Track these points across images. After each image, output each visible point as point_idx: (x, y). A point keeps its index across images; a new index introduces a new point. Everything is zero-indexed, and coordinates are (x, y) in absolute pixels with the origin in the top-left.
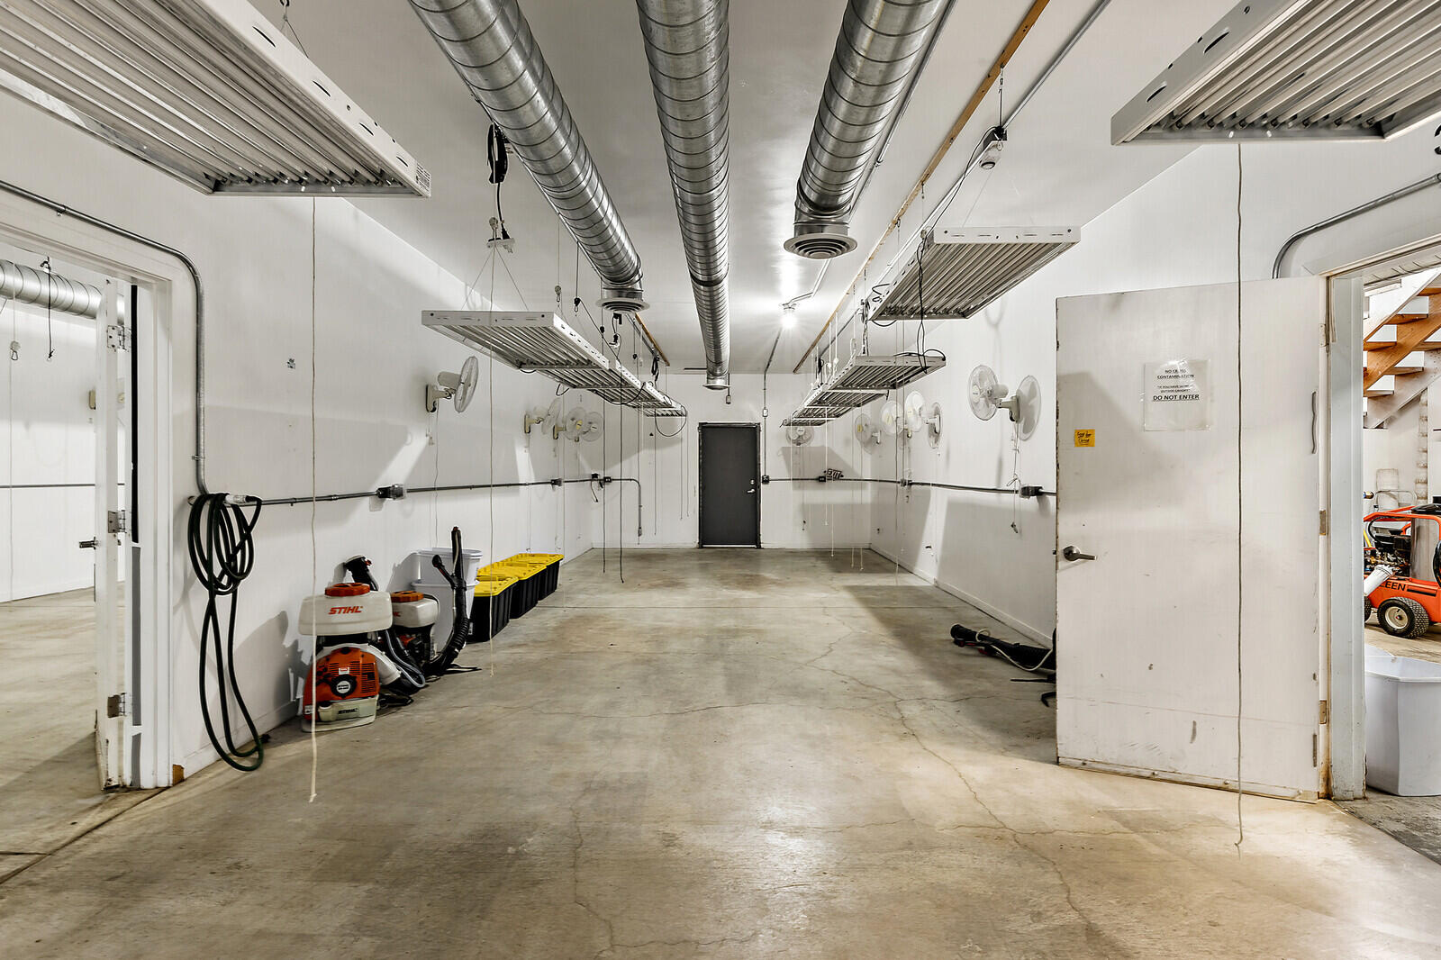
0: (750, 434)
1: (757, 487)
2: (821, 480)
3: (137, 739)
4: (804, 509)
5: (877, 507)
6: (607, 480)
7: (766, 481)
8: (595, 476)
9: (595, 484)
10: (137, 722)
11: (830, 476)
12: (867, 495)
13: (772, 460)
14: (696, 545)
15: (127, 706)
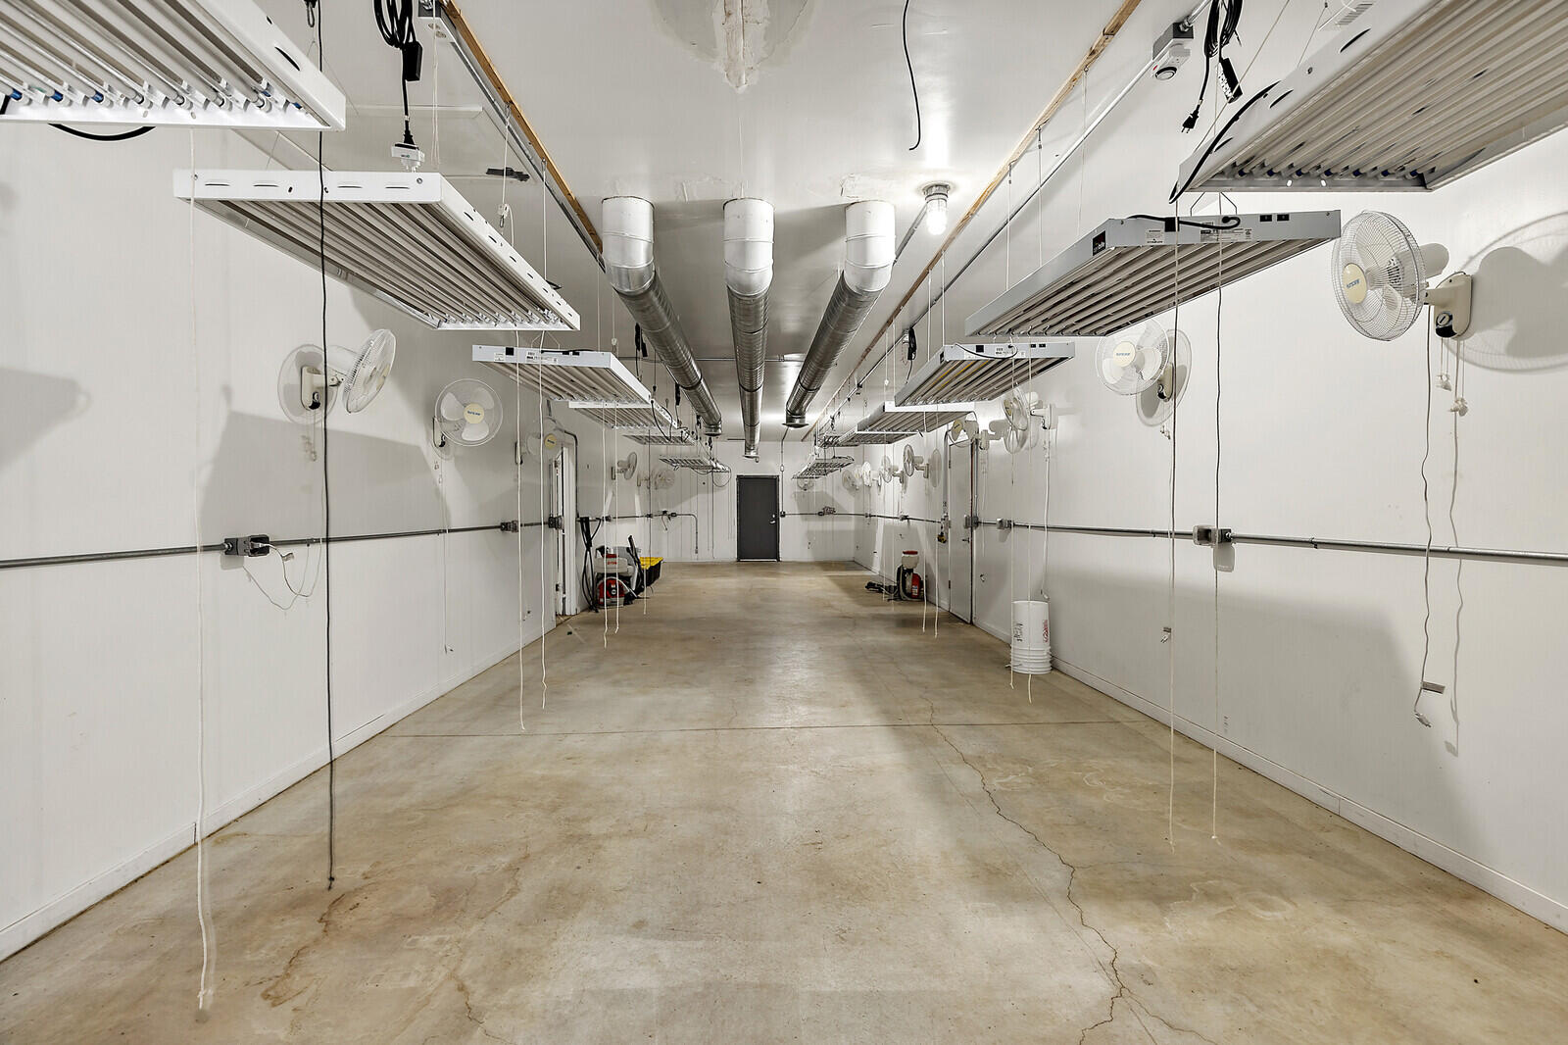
0: (772, 483)
1: (777, 519)
2: (820, 514)
3: (564, 599)
4: (809, 533)
5: (857, 532)
6: (674, 515)
7: (783, 516)
8: (665, 512)
9: (665, 517)
10: (564, 593)
11: (827, 512)
12: (851, 525)
13: (787, 500)
14: (735, 560)
15: (560, 588)
